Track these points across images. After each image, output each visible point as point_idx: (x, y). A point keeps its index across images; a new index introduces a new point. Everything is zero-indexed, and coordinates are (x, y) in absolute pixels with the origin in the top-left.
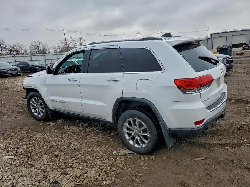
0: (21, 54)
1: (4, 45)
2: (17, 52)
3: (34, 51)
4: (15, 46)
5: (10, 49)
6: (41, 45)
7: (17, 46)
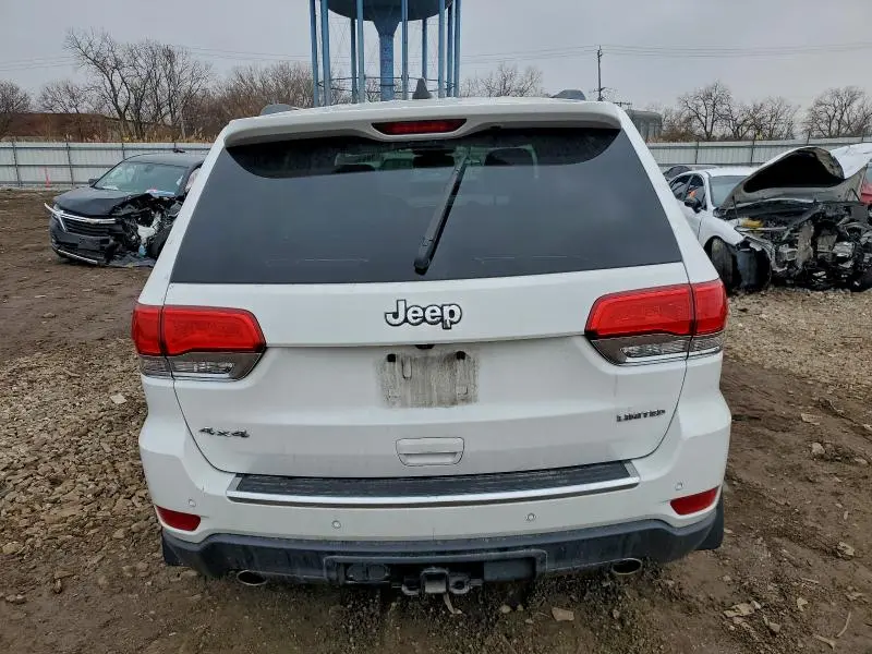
0: (771, 138)
1: (725, 107)
2: (759, 129)
3: (823, 126)
4: (756, 111)
5: (740, 120)
6: (855, 105)
7: (766, 111)
